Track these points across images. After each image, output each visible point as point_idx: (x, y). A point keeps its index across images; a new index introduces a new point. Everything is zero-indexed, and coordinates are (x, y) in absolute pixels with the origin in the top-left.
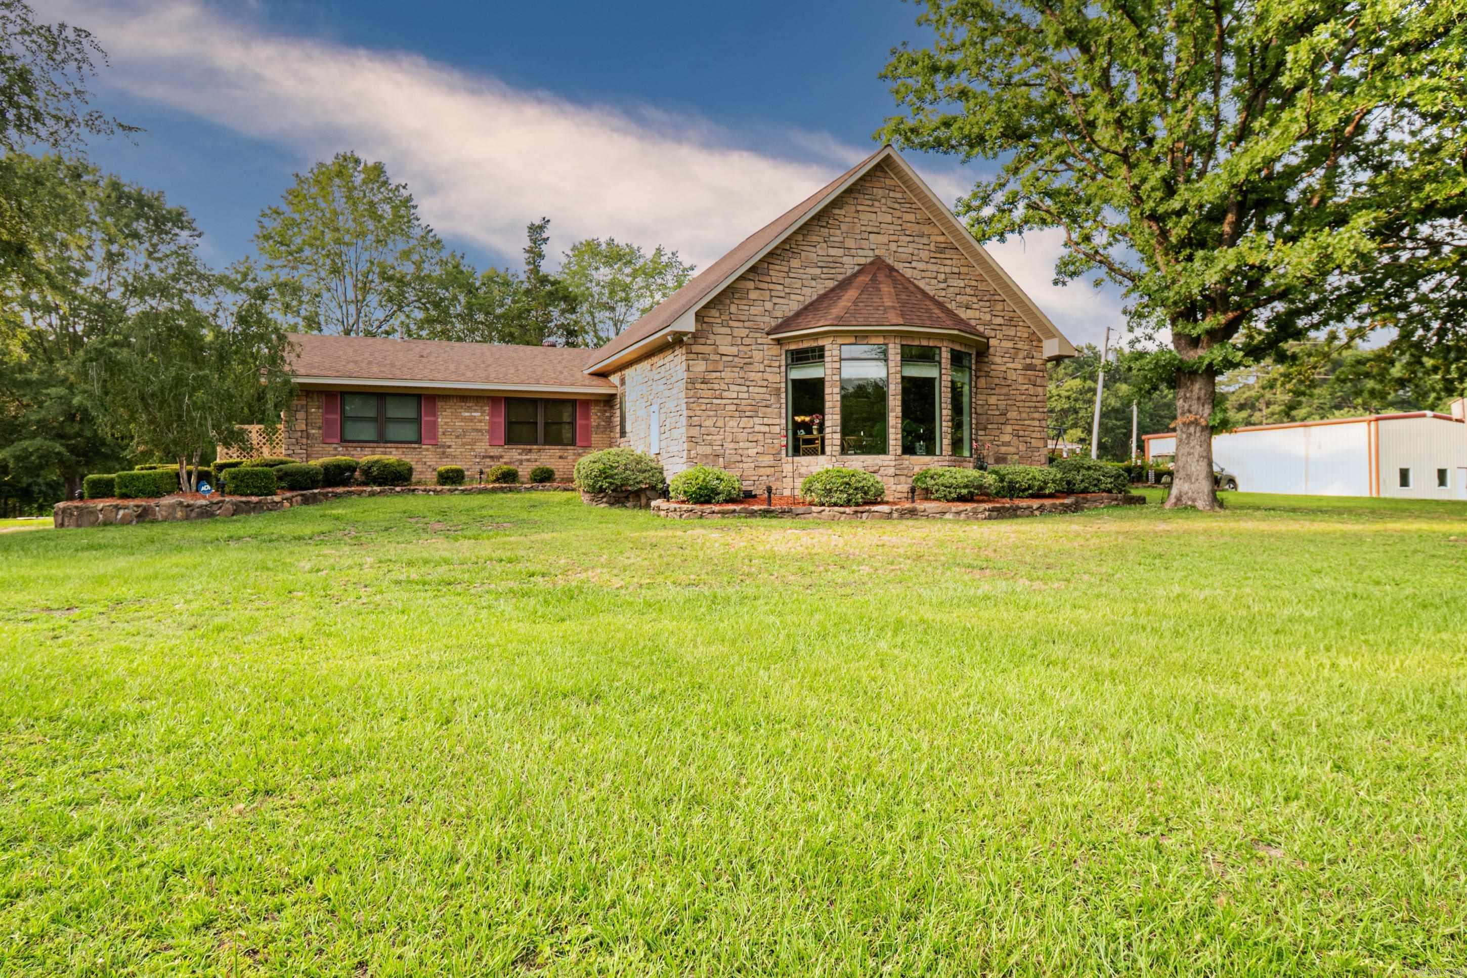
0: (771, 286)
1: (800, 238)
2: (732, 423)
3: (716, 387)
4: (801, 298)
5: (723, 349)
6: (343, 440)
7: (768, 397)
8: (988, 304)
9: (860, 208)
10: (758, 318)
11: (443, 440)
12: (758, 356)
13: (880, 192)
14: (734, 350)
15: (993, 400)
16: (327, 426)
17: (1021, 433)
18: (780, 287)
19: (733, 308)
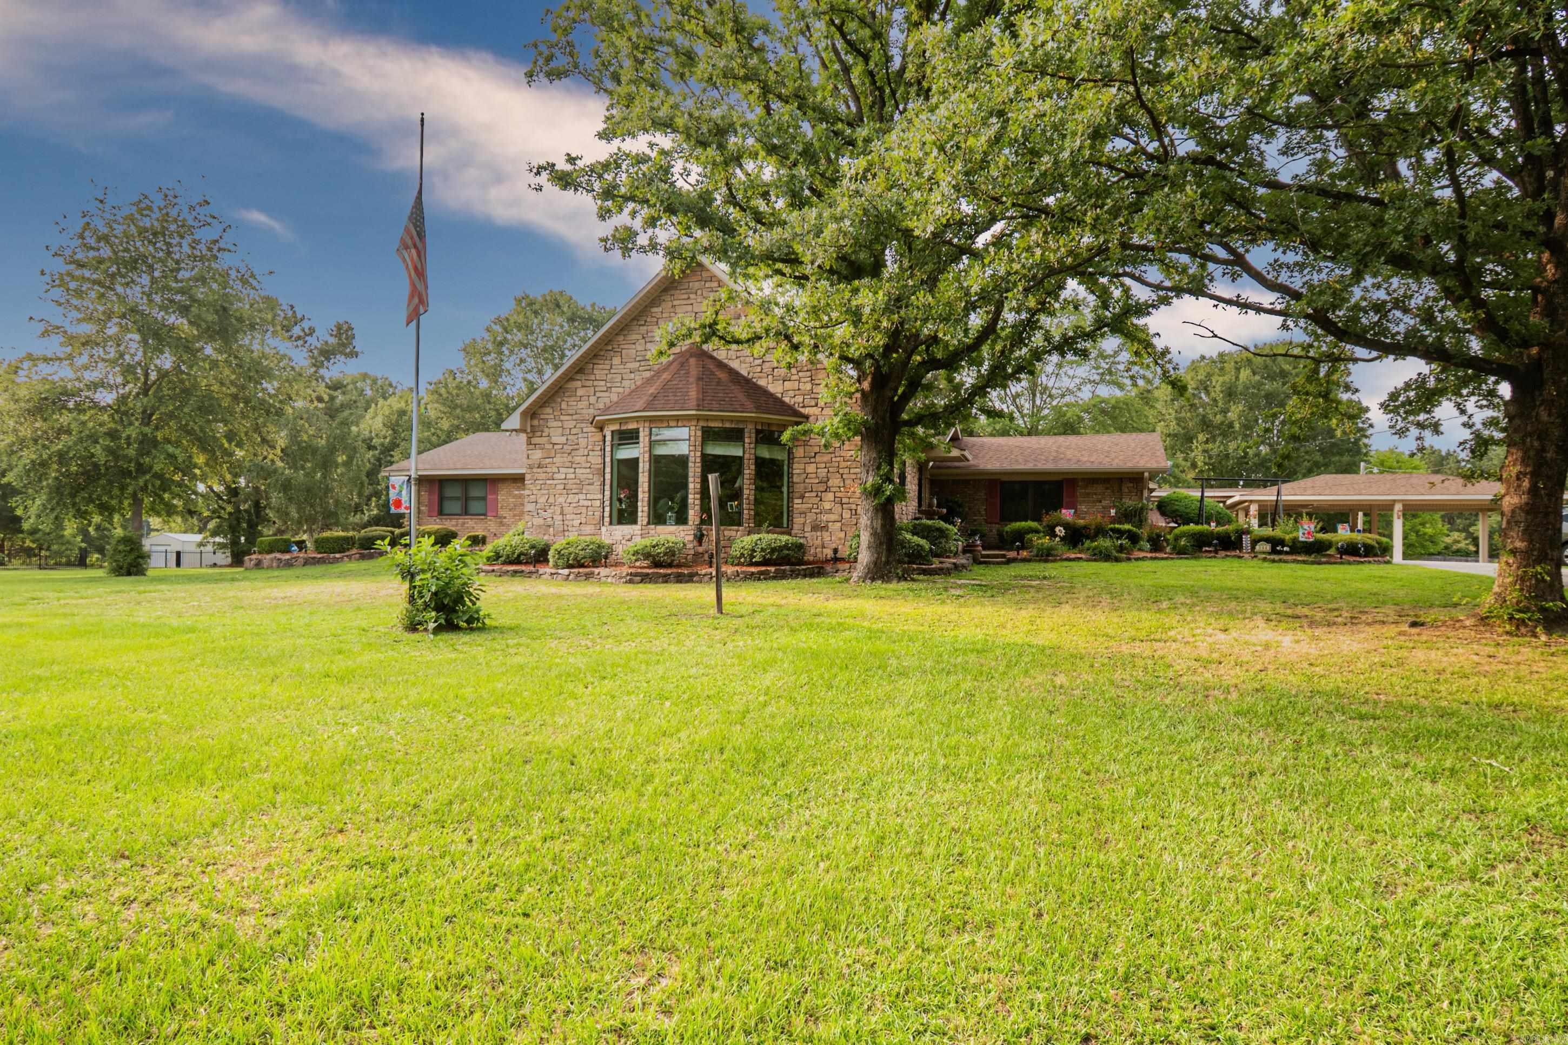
0: (596, 383)
1: (621, 338)
2: (561, 500)
3: (549, 470)
4: (621, 390)
5: (554, 440)
6: (441, 513)
7: (591, 476)
8: (809, 374)
9: (675, 303)
10: (584, 411)
11: (502, 513)
12: (583, 442)
13: (697, 285)
14: (563, 439)
15: (811, 468)
16: (430, 505)
17: (844, 500)
18: (603, 383)
19: (564, 406)
